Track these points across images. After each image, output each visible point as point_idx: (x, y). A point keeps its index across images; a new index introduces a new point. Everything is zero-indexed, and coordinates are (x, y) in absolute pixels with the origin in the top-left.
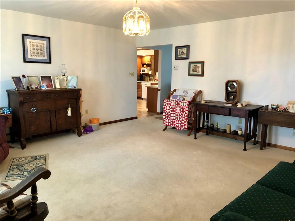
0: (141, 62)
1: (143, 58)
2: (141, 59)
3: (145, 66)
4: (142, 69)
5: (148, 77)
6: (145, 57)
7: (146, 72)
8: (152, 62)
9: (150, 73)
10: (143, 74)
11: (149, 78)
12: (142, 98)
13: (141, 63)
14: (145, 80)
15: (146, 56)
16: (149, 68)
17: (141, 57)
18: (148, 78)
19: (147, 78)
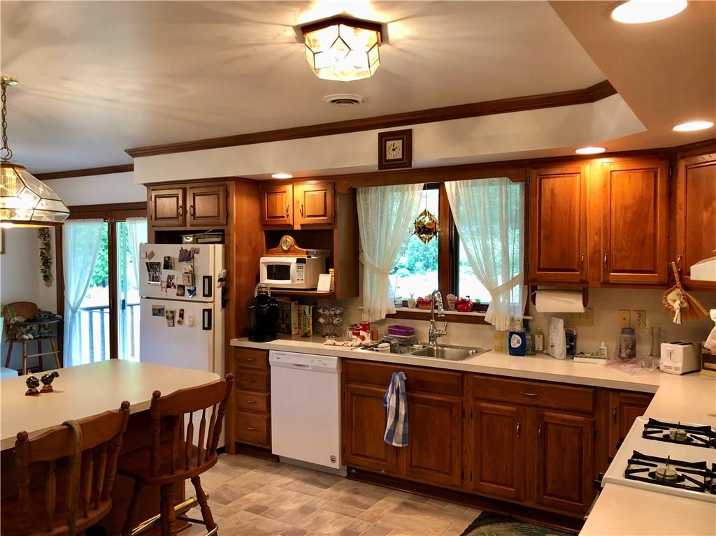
0: (262, 218)
1: (272, 197)
2: (261, 200)
3: (288, 241)
4: (266, 260)
5: (307, 309)
6: (289, 188)
7: (297, 280)
8: (335, 217)
9: (325, 283)
10: (278, 292)
11: (316, 316)
12: (274, 452)
13: (258, 225)
14: (288, 326)
15: (294, 181)
16: (314, 256)
17: (263, 188)
18: (309, 316)
19: (298, 315)
